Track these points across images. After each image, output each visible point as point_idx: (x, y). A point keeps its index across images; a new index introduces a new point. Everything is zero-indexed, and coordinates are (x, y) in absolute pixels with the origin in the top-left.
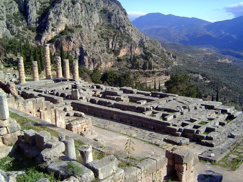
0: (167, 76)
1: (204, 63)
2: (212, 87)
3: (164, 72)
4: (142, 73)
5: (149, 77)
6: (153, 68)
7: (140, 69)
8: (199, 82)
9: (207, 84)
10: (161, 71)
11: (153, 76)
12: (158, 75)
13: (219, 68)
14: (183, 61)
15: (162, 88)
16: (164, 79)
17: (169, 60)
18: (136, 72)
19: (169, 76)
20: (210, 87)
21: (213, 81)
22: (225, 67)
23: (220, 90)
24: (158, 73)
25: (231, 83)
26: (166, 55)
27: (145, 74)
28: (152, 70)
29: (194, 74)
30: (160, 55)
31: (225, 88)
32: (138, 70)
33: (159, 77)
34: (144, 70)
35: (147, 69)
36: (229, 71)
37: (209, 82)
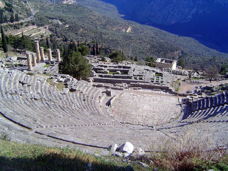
0: (34, 25)
1: (55, 6)
2: (72, 31)
3: (30, 22)
4: (11, 26)
5: (19, 29)
6: (20, 20)
7: (8, 22)
8: (60, 27)
9: (67, 29)
10: (28, 22)
11: (22, 27)
12: (26, 26)
13: (69, 10)
14: (36, 6)
15: (34, 38)
16: (32, 28)
17: (27, 8)
18: (7, 25)
19: (36, 25)
20: (71, 31)
21: (71, 25)
22: (74, 9)
23: (79, 33)
24: (26, 24)
25: (84, 24)
26: (23, 3)
27: (15, 26)
28: (20, 22)
29: (52, 19)
30: (17, 4)
31: (82, 30)
32: (7, 23)
33: (27, 28)
34: (12, 22)
35: (15, 21)
36: (78, 12)
37: (68, 26)
